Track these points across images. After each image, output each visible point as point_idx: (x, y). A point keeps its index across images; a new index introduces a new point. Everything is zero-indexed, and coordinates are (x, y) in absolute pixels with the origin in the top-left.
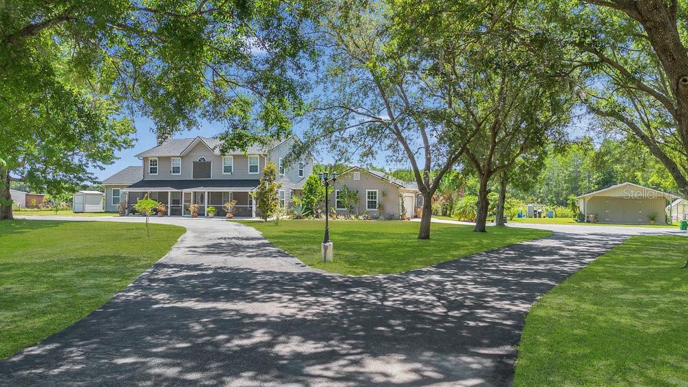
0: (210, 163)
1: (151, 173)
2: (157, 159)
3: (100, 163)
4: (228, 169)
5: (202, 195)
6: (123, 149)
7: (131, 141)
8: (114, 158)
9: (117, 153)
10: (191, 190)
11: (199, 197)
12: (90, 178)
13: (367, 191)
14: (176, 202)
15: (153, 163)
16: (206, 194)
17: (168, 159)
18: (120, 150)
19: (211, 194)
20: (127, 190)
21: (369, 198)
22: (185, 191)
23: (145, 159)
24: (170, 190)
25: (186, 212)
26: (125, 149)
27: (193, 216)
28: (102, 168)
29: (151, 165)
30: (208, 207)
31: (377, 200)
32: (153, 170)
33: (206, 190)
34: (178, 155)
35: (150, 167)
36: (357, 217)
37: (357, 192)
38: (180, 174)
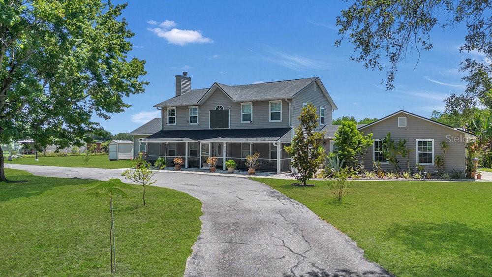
0: (227, 111)
1: (170, 123)
2: (175, 108)
3: (104, 112)
4: (246, 117)
5: (220, 146)
6: (131, 94)
7: (140, 85)
8: (123, 105)
9: (125, 99)
10: (208, 141)
11: (216, 148)
12: (95, 129)
13: (417, 140)
14: (194, 153)
15: (172, 112)
16: (225, 145)
17: (185, 108)
18: (127, 95)
19: (230, 145)
20: (147, 141)
21: (420, 148)
22: (202, 142)
23: (164, 110)
24: (187, 141)
25: (204, 164)
26: (134, 93)
27: (211, 171)
28: (107, 118)
29: (169, 115)
30: (227, 160)
31: (433, 152)
32: (172, 121)
33: (225, 141)
34: (196, 103)
35: (168, 117)
36: (411, 175)
37: (405, 142)
38: (197, 124)
